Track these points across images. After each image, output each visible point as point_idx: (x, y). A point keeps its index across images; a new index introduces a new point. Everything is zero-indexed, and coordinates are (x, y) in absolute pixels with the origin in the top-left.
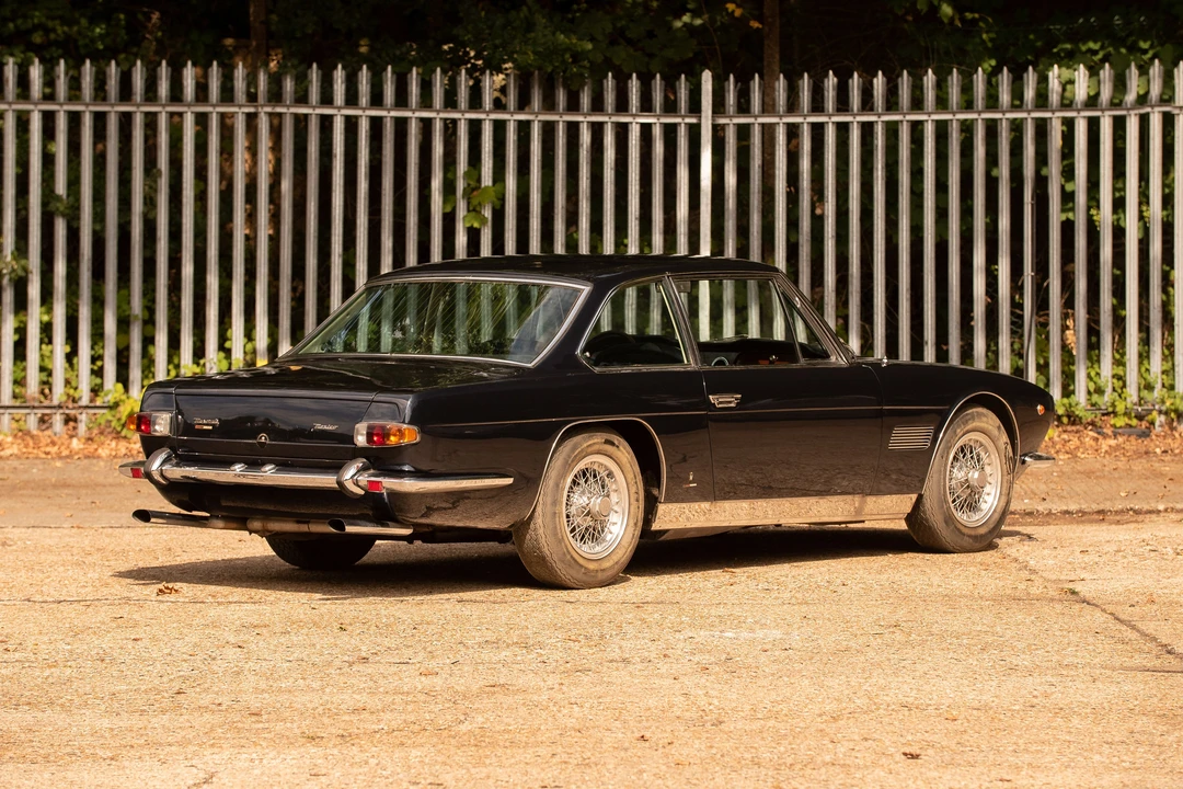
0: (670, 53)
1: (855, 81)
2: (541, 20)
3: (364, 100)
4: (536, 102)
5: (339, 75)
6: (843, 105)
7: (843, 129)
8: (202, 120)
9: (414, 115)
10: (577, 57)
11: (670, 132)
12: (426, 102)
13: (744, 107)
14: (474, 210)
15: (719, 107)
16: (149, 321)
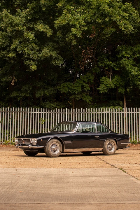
0: (63, 107)
1: (82, 109)
2: (49, 103)
3: (31, 111)
4: (49, 111)
5: (29, 108)
6: (80, 111)
7: (80, 114)
8: (15, 113)
9: (36, 113)
10: (53, 107)
11: (63, 114)
12: (38, 111)
13: (70, 112)
14: (42, 122)
15: (68, 112)
16: (9, 134)
